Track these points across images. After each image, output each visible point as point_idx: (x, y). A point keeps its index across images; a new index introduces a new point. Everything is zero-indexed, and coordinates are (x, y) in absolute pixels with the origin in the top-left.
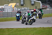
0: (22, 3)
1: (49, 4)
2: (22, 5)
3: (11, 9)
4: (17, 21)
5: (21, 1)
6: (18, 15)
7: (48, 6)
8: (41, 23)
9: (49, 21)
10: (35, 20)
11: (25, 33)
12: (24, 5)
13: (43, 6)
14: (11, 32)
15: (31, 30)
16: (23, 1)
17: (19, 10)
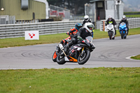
1: (69, 7)
11: (3, 83)
12: (2, 9)
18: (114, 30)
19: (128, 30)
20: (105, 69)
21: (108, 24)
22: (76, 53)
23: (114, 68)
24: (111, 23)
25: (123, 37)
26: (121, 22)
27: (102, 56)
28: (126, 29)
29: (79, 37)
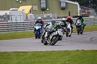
0: (43, 5)
1: (94, 7)
2: (43, 10)
3: (22, 16)
4: (36, 38)
5: (41, 2)
6: (37, 28)
7: (92, 11)
8: (79, 42)
9: (93, 39)
10: (61, 36)
11: (48, 60)
12: (48, 9)
13: (83, 12)
14: (23, 59)
15: (59, 55)
16: (45, 2)
17: (39, 18)
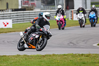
7: (37, 2)
13: (25, 3)
18: (84, 19)
19: (97, 19)
20: (73, 56)
21: (79, 13)
22: (34, 41)
23: (82, 55)
24: (81, 12)
25: (93, 25)
26: (91, 11)
27: (71, 43)
28: (95, 18)
29: (37, 25)
